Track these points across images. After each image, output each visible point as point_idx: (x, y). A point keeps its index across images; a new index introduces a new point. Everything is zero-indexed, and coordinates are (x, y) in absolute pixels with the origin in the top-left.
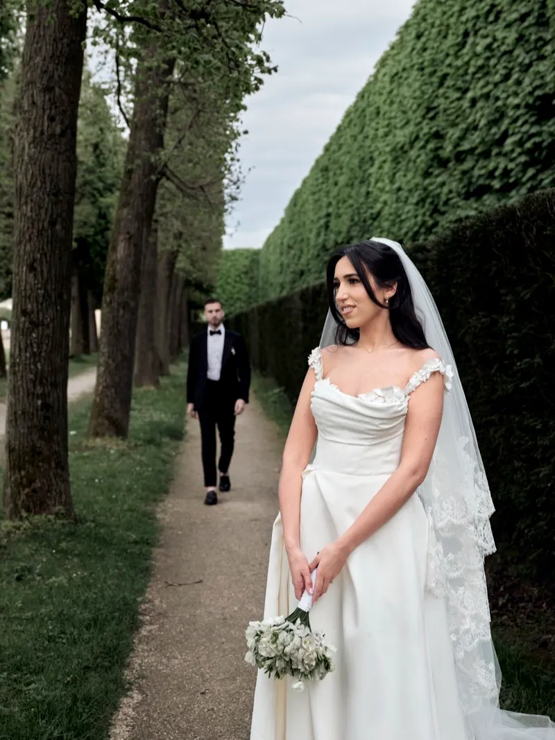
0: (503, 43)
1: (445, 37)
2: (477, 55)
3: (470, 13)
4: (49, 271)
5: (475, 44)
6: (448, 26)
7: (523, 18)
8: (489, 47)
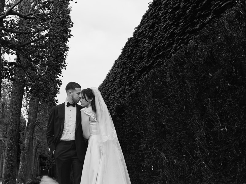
0: (117, 97)
1: (105, 95)
2: (111, 100)
3: (110, 90)
4: (14, 140)
5: (111, 97)
6: (105, 93)
7: (121, 91)
8: (114, 98)
